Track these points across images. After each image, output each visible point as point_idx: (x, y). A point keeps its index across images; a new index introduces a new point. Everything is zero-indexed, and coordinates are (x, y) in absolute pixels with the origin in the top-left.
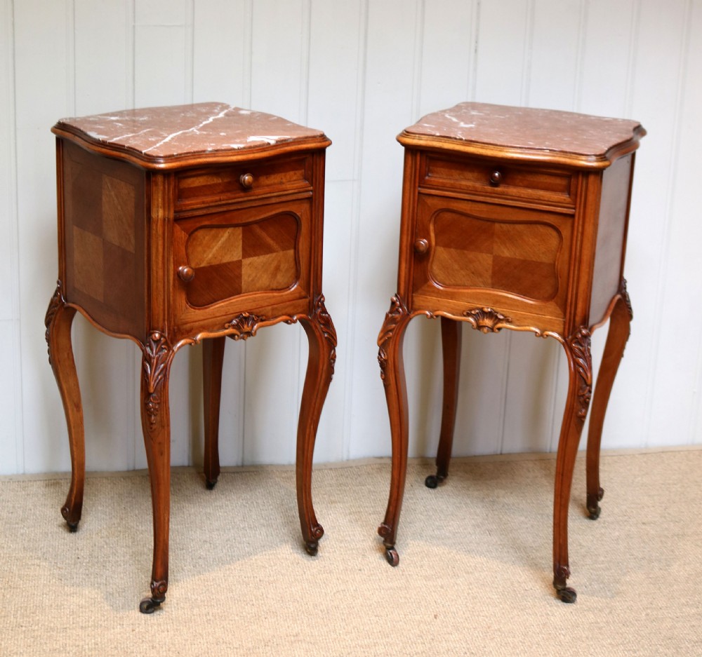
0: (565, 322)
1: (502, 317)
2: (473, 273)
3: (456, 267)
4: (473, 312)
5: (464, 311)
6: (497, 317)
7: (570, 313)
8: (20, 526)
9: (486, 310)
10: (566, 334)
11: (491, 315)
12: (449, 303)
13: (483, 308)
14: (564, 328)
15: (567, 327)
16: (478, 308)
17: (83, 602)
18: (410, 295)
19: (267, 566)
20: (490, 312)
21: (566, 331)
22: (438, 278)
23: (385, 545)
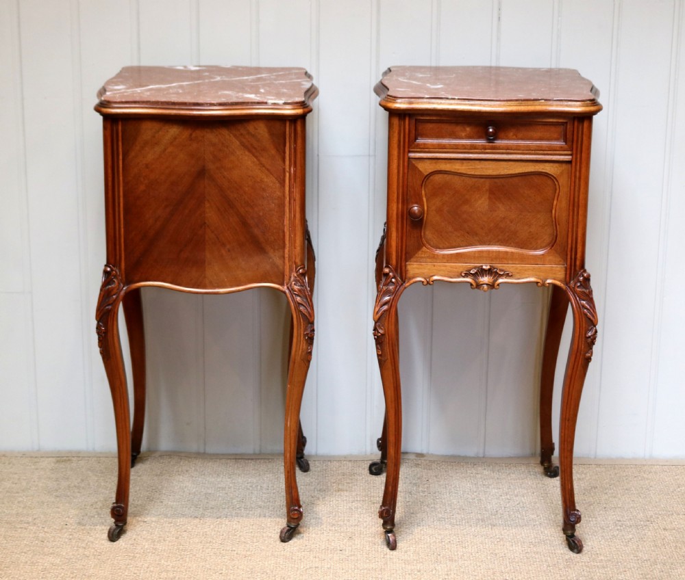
0: (566, 268)
1: (502, 273)
2: (468, 233)
3: (450, 229)
4: (472, 272)
5: (461, 273)
6: (496, 272)
7: (571, 259)
8: (20, 494)
9: (484, 267)
10: (568, 279)
11: (490, 272)
12: (445, 266)
13: (482, 266)
14: (566, 274)
15: (568, 272)
16: (475, 268)
17: (58, 561)
18: (403, 264)
19: (249, 542)
20: (489, 269)
21: (568, 276)
22: (432, 243)
23: (384, 528)
